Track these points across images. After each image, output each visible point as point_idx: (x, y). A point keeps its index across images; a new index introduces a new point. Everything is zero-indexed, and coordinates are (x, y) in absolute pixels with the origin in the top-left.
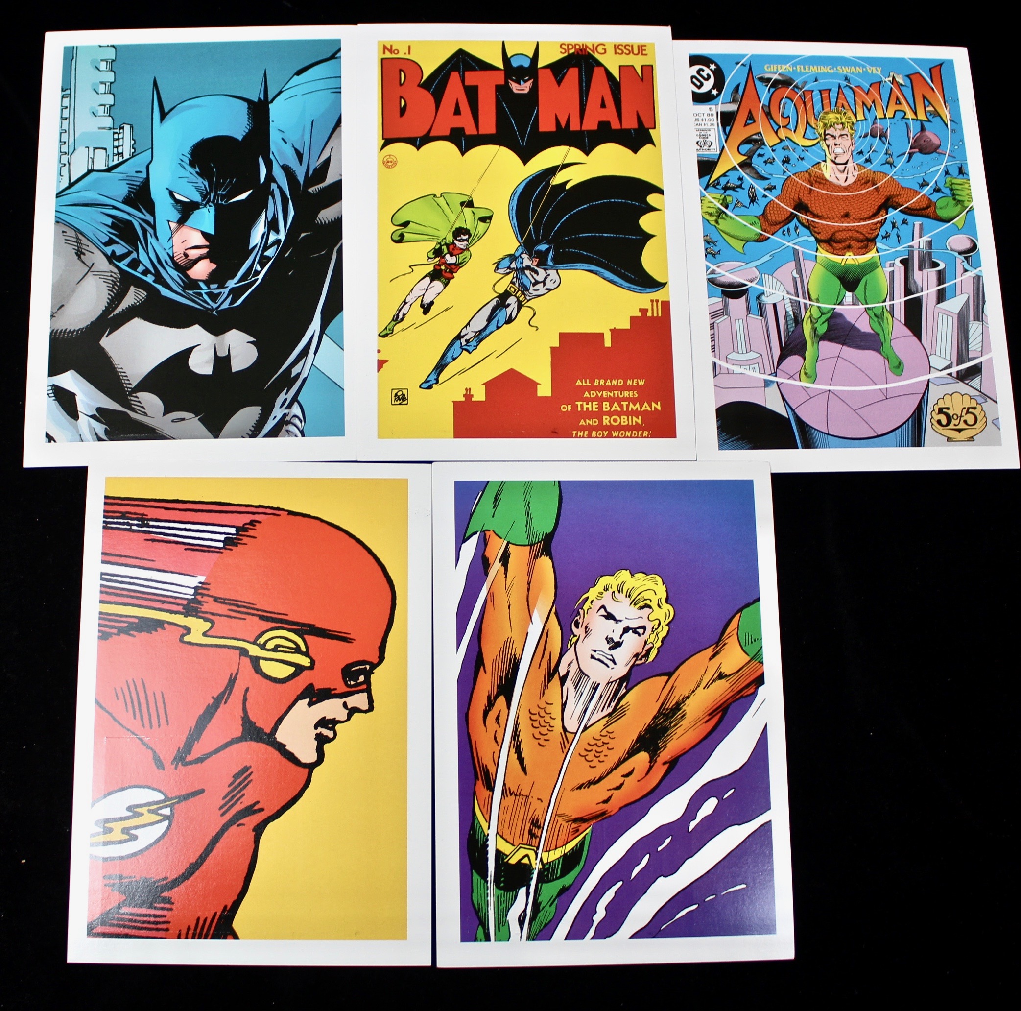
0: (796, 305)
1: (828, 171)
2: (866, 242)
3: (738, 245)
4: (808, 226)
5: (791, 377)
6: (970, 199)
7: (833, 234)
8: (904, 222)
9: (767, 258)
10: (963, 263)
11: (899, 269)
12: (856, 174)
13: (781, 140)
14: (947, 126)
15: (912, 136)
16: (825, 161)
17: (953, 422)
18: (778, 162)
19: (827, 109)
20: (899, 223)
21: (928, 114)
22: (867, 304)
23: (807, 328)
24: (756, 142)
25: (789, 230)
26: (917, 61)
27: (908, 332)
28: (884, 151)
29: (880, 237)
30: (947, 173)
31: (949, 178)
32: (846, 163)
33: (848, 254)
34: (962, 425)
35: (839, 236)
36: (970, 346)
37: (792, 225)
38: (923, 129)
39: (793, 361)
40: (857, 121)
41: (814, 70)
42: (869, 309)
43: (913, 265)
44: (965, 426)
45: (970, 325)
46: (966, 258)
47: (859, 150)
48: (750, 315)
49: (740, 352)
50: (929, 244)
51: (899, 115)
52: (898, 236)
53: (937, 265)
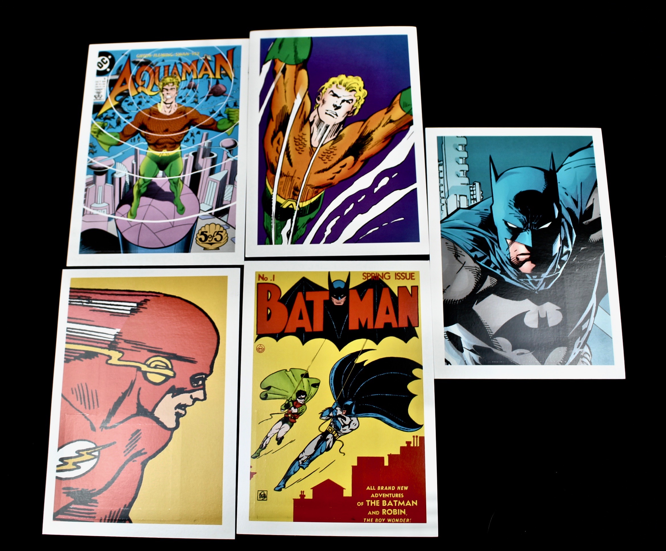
0: (131, 178)
1: (161, 108)
2: (175, 144)
3: (106, 147)
4: (145, 137)
5: (123, 216)
6: (238, 119)
7: (158, 140)
8: (198, 133)
9: (120, 154)
10: (228, 154)
11: (191, 158)
12: (176, 109)
13: (139, 93)
14: (231, 80)
15: (210, 87)
16: (160, 102)
17: (209, 239)
18: (135, 104)
19: (166, 75)
20: (195, 133)
21: (222, 75)
22: (170, 176)
23: (135, 190)
24: (125, 94)
25: (134, 139)
26: (221, 48)
27: (190, 191)
28: (194, 96)
29: (183, 141)
30: (227, 106)
31: (227, 108)
32: (171, 103)
33: (164, 150)
34: (214, 241)
35: (161, 141)
36: (224, 198)
37: (136, 137)
38: (218, 83)
39: (126, 208)
40: (182, 81)
41: (163, 55)
42: (171, 179)
43: (199, 156)
44: (215, 242)
45: (226, 187)
46: (230, 151)
47: (180, 96)
48: (107, 184)
49: (98, 203)
50: (210, 144)
51: (206, 76)
52: (193, 140)
53: (213, 155)
